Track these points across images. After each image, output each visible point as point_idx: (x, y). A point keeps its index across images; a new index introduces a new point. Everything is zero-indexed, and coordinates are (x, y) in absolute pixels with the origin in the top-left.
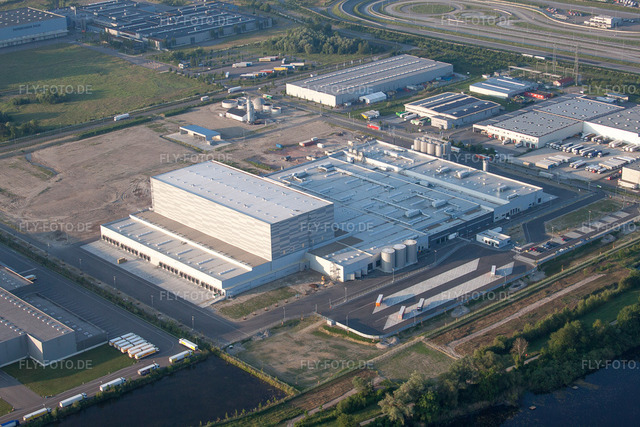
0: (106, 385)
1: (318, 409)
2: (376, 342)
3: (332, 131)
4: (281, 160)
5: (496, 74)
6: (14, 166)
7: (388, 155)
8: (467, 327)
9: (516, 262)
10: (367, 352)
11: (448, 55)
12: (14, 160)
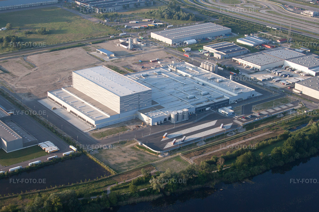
0: (31, 163)
1: (123, 182)
2: (159, 154)
3: (167, 56)
4: (139, 68)
5: (251, 35)
6: (18, 62)
7: (188, 69)
8: (202, 151)
9: (234, 123)
10: (153, 158)
11: (231, 24)
12: (19, 59)
